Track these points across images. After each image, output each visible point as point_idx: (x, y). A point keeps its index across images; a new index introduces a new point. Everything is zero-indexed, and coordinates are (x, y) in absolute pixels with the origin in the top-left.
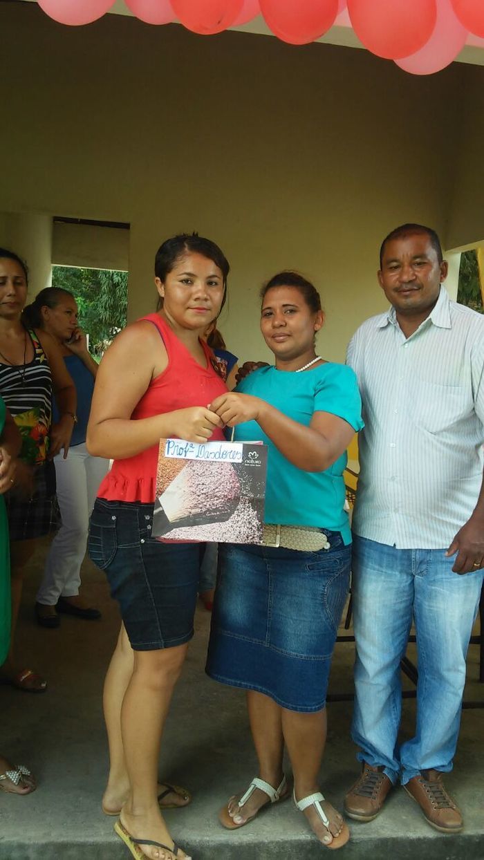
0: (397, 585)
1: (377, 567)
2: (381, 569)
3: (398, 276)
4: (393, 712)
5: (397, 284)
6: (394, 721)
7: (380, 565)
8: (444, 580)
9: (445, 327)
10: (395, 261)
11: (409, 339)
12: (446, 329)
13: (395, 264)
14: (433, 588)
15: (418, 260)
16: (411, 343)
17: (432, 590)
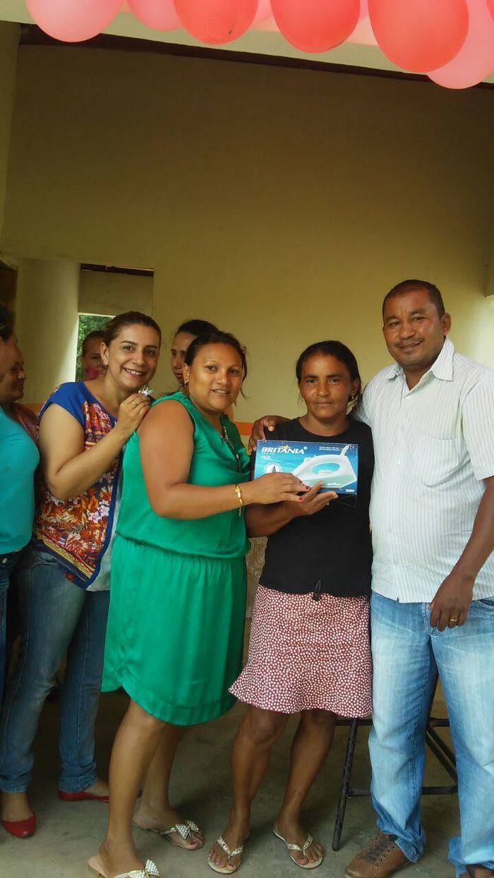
0: (409, 643)
1: (390, 622)
2: (394, 624)
3: (397, 334)
4: (411, 781)
5: (397, 340)
6: (412, 790)
7: (393, 620)
8: (459, 639)
9: (446, 379)
10: (394, 317)
11: (412, 390)
12: (447, 381)
13: (394, 321)
14: (449, 647)
15: (417, 315)
16: (413, 395)
17: (448, 649)
